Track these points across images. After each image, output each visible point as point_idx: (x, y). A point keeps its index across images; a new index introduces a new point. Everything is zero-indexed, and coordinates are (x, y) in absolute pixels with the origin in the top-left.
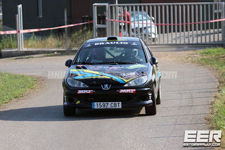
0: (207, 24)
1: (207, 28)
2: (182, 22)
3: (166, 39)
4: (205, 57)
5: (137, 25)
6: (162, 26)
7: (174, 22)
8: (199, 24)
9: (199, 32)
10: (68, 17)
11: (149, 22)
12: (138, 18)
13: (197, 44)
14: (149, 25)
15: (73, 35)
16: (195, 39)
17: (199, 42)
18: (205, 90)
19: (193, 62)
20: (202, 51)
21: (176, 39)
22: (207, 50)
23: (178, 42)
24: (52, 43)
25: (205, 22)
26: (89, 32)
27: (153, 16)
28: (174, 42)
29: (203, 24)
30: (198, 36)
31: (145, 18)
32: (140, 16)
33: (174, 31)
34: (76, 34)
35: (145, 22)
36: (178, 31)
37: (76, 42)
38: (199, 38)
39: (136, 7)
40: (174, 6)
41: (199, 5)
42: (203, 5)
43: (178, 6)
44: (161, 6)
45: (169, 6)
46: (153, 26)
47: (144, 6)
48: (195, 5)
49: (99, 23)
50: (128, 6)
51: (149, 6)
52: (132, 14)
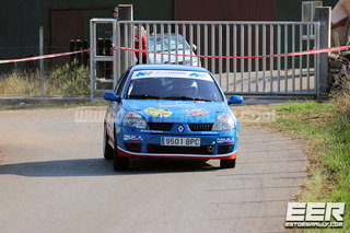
0: (290, 58)
1: (290, 67)
2: (246, 54)
4: (284, 117)
7: (231, 54)
8: (275, 59)
9: (275, 73)
10: (45, 41)
11: (188, 52)
12: (168, 45)
13: (271, 94)
14: (188, 58)
15: (54, 74)
16: (268, 84)
17: (275, 90)
18: (284, 175)
19: (263, 125)
20: (279, 105)
21: (234, 84)
22: (289, 104)
23: (238, 90)
24: (16, 86)
25: (286, 55)
26: (82, 69)
27: (195, 43)
28: (231, 90)
29: (283, 58)
30: (273, 79)
31: (180, 46)
32: (173, 42)
33: (231, 71)
34: (59, 71)
35: (180, 53)
36: (239, 71)
37: (58, 86)
38: (275, 83)
39: (166, 26)
40: (231, 26)
41: (275, 27)
42: (283, 26)
43: (239, 26)
44: (209, 26)
45: (224, 26)
46: (195, 59)
47: (180, 26)
48: (268, 26)
49: (99, 53)
50: (151, 26)
51: (188, 26)
52: (159, 40)
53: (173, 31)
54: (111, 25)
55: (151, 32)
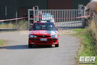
0: (76, 19)
1: (76, 20)
2: (65, 18)
3: (58, 25)
5: (46, 19)
6: (57, 19)
7: (62, 18)
8: (72, 19)
9: (72, 22)
10: (17, 15)
11: (51, 17)
12: (47, 16)
13: (71, 27)
14: (51, 19)
15: (20, 23)
17: (72, 26)
18: (74, 46)
19: (69, 35)
20: (73, 30)
22: (75, 29)
23: (63, 26)
24: (11, 26)
26: (26, 21)
27: (53, 15)
29: (74, 19)
31: (50, 16)
32: (48, 15)
33: (62, 22)
35: (50, 17)
36: (64, 21)
37: (21, 26)
38: (72, 24)
39: (46, 11)
40: (62, 11)
41: (72, 11)
42: (74, 11)
43: (63, 11)
44: (56, 11)
45: (60, 11)
46: (53, 19)
47: (49, 11)
48: (70, 11)
49: (30, 18)
50: (43, 11)
51: (51, 11)
52: (44, 14)
53: (48, 12)
54: (33, 11)
55: (43, 13)
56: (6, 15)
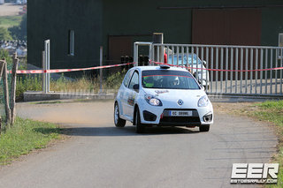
0: (269, 72)
1: (269, 77)
2: (239, 69)
4: (264, 111)
6: (214, 72)
7: (229, 68)
8: (259, 72)
9: (259, 81)
10: (104, 56)
11: (199, 66)
12: (187, 61)
13: (256, 95)
14: (199, 70)
15: (110, 78)
16: (254, 89)
17: (259, 92)
19: (249, 116)
20: (261, 103)
21: (230, 88)
22: (267, 102)
23: (233, 92)
25: (266, 70)
27: (205, 59)
28: (228, 92)
29: (264, 72)
30: (257, 85)
31: (195, 62)
32: (190, 59)
33: (229, 79)
34: (113, 77)
35: (195, 66)
36: (234, 79)
37: (112, 86)
38: (258, 88)
40: (229, 49)
41: (259, 50)
42: (264, 50)
43: (234, 49)
44: (215, 49)
45: (225, 49)
46: (204, 71)
47: (195, 48)
48: (254, 49)
49: (140, 64)
50: (175, 47)
51: (200, 48)
52: (180, 57)
53: (190, 51)
54: (148, 46)
55: (175, 52)
56: (73, 54)
